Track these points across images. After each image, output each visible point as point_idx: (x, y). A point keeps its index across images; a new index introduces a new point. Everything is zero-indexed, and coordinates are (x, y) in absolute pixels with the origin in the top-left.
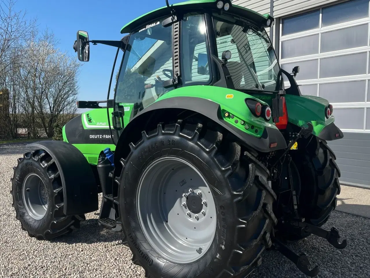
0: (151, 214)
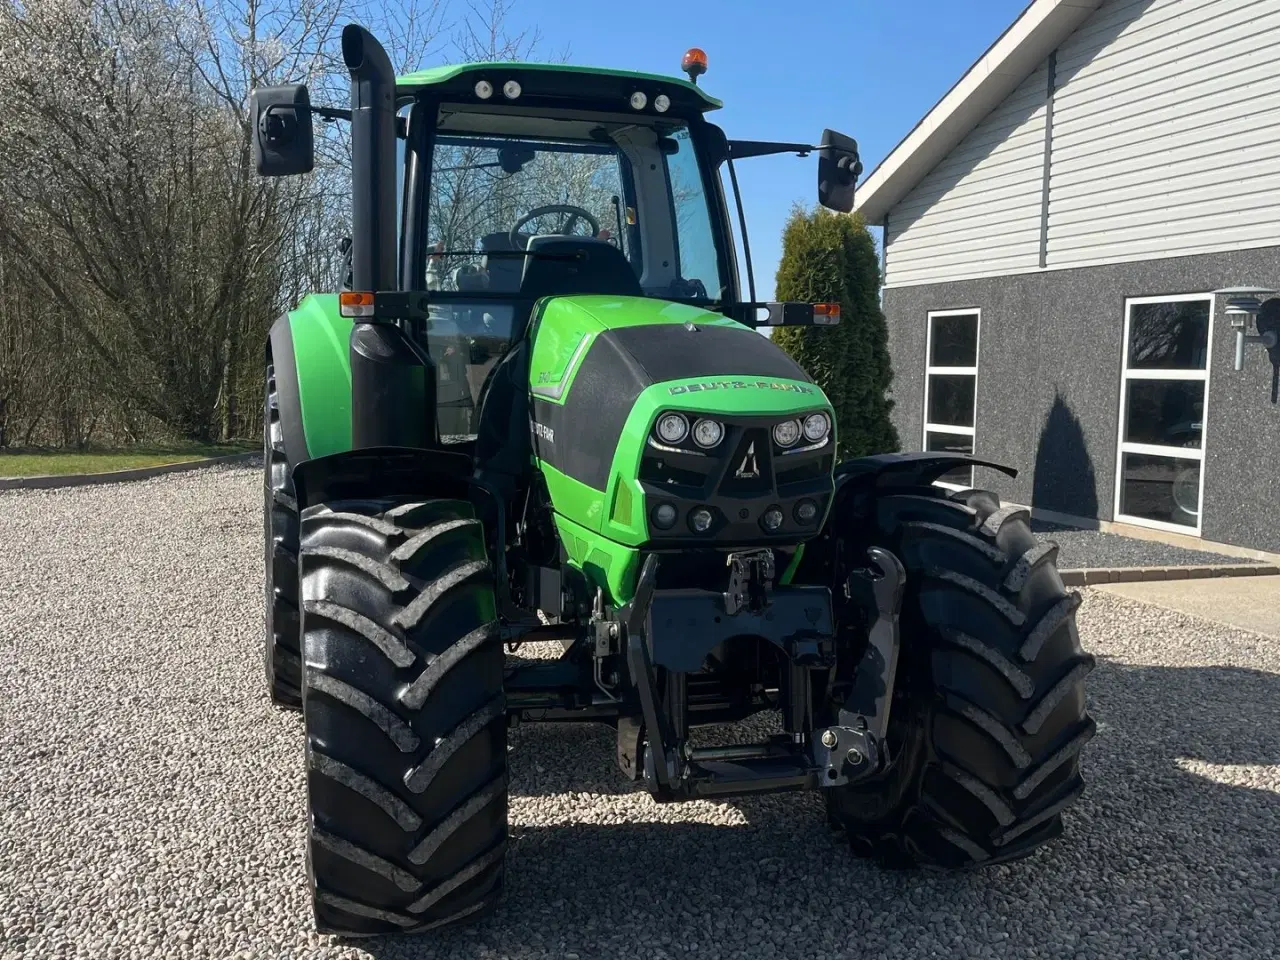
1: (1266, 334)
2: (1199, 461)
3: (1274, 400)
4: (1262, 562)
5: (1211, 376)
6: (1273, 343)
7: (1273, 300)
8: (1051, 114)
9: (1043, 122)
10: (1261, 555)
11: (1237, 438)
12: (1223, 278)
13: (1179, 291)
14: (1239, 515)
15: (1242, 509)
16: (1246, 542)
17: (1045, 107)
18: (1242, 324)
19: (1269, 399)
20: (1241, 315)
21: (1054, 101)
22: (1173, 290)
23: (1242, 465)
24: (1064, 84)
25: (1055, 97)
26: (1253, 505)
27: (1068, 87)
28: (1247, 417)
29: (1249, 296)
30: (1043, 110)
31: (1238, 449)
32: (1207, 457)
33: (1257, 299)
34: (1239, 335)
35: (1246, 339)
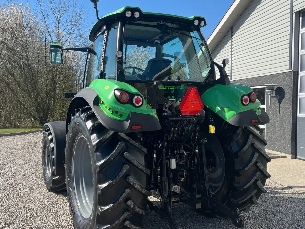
0: (84, 178)
1: (277, 96)
2: (265, 128)
3: (279, 113)
4: (278, 155)
5: (266, 107)
6: (279, 98)
7: (278, 87)
8: (232, 42)
9: (230, 44)
10: (278, 153)
11: (272, 123)
12: (268, 82)
13: (259, 85)
14: (273, 142)
15: (274, 141)
16: (275, 149)
17: (231, 40)
18: (270, 93)
19: (278, 112)
20: (269, 91)
21: (232, 39)
22: (258, 85)
23: (273, 130)
24: (234, 35)
25: (233, 37)
26: (276, 140)
27: (235, 35)
28: (274, 117)
29: (271, 86)
30: (230, 41)
31: (272, 125)
32: (266, 127)
33: (274, 87)
34: (269, 96)
35: (271, 97)
